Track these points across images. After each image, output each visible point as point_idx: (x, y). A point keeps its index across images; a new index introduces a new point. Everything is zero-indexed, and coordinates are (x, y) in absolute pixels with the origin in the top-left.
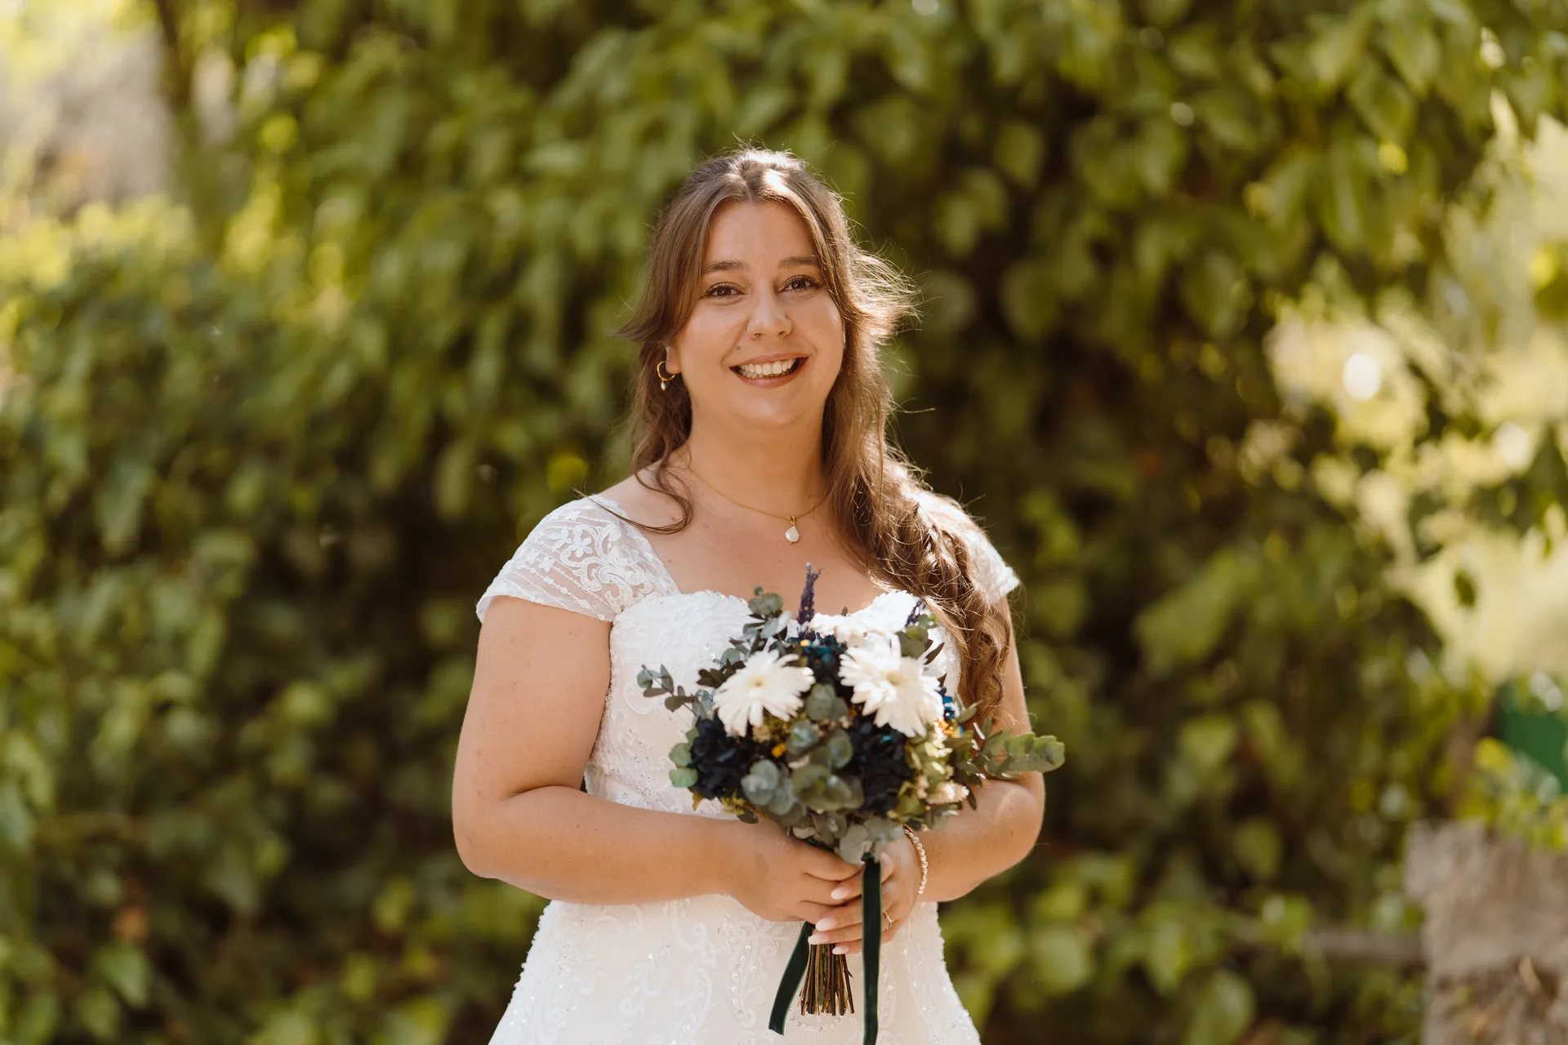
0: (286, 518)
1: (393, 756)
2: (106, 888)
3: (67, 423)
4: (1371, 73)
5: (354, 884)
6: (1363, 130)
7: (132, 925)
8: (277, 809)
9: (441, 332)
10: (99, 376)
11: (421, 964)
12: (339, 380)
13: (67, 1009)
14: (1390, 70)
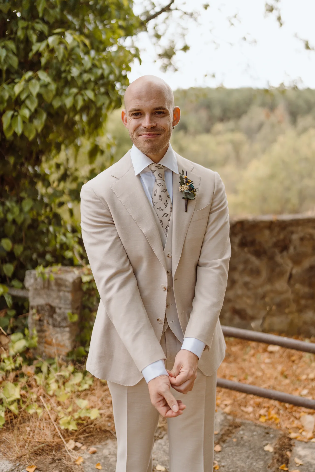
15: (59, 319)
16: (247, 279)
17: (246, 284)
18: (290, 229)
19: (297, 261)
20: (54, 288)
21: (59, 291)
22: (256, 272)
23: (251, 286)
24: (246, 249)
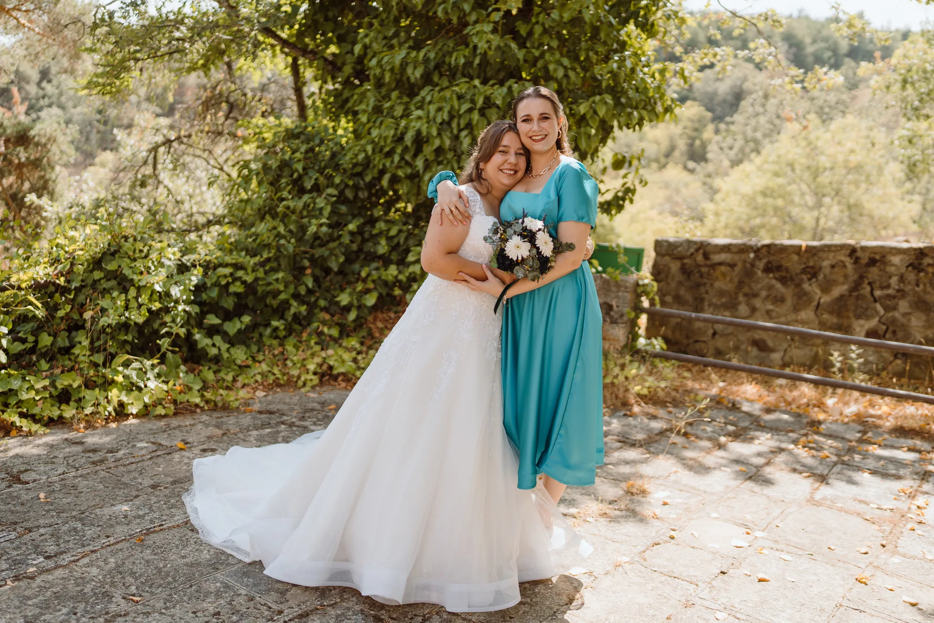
0: (347, 186)
1: (364, 241)
2: (306, 263)
3: (299, 160)
4: (591, 112)
5: (356, 267)
6: (588, 125)
7: (308, 271)
8: (343, 250)
9: (387, 149)
10: (307, 152)
11: (371, 285)
12: (361, 156)
13: (296, 288)
14: (595, 112)
15: (616, 316)
16: (770, 307)
17: (768, 312)
18: (821, 254)
19: (825, 290)
20: (614, 289)
21: (618, 292)
22: (780, 300)
23: (774, 314)
24: (771, 275)
